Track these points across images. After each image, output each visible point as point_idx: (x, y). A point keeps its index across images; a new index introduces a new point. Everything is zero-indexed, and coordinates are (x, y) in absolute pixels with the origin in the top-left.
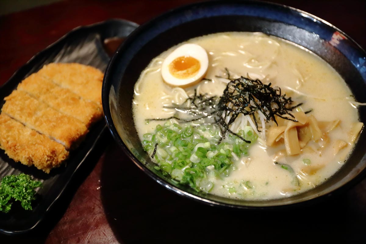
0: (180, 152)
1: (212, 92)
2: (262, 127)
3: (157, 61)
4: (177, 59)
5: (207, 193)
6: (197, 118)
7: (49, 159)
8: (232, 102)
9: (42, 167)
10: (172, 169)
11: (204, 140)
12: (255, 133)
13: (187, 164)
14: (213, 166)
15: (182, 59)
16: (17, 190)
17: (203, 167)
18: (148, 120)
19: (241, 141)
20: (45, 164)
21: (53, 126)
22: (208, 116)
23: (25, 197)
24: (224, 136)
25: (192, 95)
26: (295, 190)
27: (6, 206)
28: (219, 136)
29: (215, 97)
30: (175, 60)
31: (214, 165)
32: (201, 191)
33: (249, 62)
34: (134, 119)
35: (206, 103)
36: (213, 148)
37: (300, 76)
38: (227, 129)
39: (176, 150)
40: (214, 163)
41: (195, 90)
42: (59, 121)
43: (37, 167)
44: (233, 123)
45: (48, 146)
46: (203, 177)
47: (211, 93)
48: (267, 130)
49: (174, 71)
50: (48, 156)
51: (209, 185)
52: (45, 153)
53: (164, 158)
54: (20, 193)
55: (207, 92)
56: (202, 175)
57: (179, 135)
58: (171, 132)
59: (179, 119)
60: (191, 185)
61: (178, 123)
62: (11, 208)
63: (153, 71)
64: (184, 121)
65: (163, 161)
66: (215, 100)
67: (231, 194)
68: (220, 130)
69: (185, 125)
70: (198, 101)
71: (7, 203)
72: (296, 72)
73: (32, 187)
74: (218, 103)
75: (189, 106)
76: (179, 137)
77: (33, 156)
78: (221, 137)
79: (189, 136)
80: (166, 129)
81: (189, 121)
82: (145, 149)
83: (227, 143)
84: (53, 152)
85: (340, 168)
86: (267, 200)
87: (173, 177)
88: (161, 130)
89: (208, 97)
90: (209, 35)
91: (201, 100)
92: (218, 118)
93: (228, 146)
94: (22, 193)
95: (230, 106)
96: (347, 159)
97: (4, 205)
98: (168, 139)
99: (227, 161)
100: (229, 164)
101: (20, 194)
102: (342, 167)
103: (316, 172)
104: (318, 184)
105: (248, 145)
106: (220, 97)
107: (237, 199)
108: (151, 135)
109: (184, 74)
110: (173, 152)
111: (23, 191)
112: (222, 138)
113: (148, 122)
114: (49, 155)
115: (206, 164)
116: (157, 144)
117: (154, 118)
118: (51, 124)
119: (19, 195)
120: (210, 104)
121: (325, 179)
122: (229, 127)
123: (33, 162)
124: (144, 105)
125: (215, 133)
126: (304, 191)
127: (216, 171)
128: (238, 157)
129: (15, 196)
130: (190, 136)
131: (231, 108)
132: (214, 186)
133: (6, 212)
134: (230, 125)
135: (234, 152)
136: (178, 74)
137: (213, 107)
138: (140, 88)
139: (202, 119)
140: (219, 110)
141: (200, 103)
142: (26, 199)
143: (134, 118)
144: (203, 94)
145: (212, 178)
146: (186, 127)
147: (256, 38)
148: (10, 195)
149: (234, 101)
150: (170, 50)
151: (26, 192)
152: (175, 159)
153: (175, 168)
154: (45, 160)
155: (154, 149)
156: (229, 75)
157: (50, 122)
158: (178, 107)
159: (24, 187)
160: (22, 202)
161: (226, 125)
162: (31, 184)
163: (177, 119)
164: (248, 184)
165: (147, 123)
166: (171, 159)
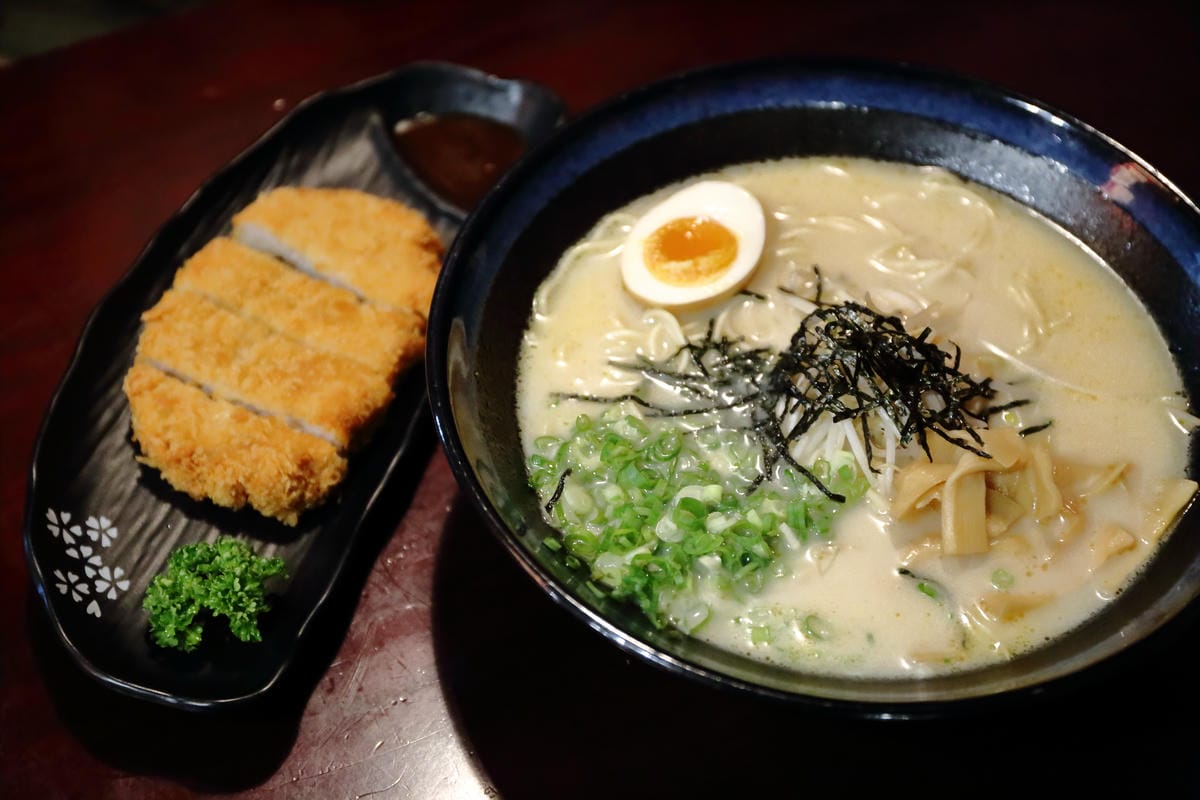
0: (629, 505)
1: (759, 336)
2: (884, 460)
3: (616, 224)
4: (674, 223)
5: (687, 633)
6: (701, 409)
7: (295, 483)
8: (808, 376)
9: (277, 509)
10: (598, 552)
11: (708, 475)
12: (862, 475)
13: (644, 542)
14: (718, 559)
15: (688, 224)
16: (216, 585)
17: (690, 556)
18: (558, 397)
19: (815, 491)
20: (286, 501)
21: (294, 388)
22: (735, 404)
23: (241, 605)
24: (770, 472)
25: (697, 338)
26: (947, 661)
27: (188, 632)
28: (756, 471)
29: (767, 350)
30: (664, 228)
31: (722, 557)
32: (670, 627)
33: (890, 255)
34: (519, 389)
35: (736, 365)
36: (729, 503)
37: (1038, 315)
38: (784, 452)
39: (619, 498)
40: (723, 550)
41: (712, 324)
42: (311, 373)
43: (259, 509)
44: (804, 435)
45: (288, 449)
46: (681, 587)
47: (755, 338)
48: (897, 469)
49: (658, 260)
50: (292, 477)
51: (697, 615)
52: (283, 467)
53: (582, 517)
54: (225, 592)
55: (745, 332)
56: (679, 580)
57: (639, 452)
58: (614, 440)
59: (647, 405)
60: (645, 604)
61: (639, 416)
62: (202, 638)
63: (597, 251)
64: (660, 413)
65: (576, 524)
66: (765, 360)
67: (755, 644)
68: (762, 454)
69: (661, 425)
70: (713, 358)
71: (189, 622)
72: (1024, 300)
73: (256, 574)
74: (771, 369)
75: (685, 370)
76: (635, 459)
77: (248, 480)
78: (761, 472)
79: (666, 459)
80: (603, 428)
81: (676, 414)
82: (532, 483)
83: (774, 495)
84: (305, 464)
85: (1096, 611)
86: (857, 677)
87: (596, 575)
88: (589, 431)
89: (746, 347)
90: (786, 161)
91: (724, 354)
92: (762, 415)
93: (773, 501)
94: (230, 592)
95: (801, 385)
96: (1125, 587)
97: (182, 628)
98: (602, 459)
99: (760, 549)
100: (767, 556)
101: (227, 597)
102: (1104, 610)
103: (1022, 615)
104: (1020, 650)
105: (835, 508)
106: (781, 354)
107: (768, 662)
108: (556, 443)
109: (686, 272)
110: (608, 500)
111: (233, 588)
112: (763, 477)
113: (557, 404)
114: (293, 473)
115: (699, 550)
116: (568, 472)
117: (575, 392)
118: (288, 383)
119: (224, 600)
120: (748, 370)
121: (1047, 639)
122: (790, 445)
123: (247, 496)
124: (554, 351)
125: (746, 458)
126: (974, 667)
127: (724, 572)
128: (798, 538)
129: (211, 602)
130: (670, 458)
131: (802, 390)
132: (711, 616)
133: (189, 651)
134: (792, 441)
135: (787, 523)
136: (668, 271)
137: (753, 381)
138: (549, 298)
139: (715, 412)
140: (771, 392)
141: (716, 365)
142: (243, 610)
143: (518, 383)
144: (732, 336)
145: (710, 594)
146: (663, 429)
147: (926, 184)
148: (198, 602)
149: (813, 372)
150: (660, 193)
151: (242, 590)
152: (611, 524)
153: (606, 551)
154: (284, 488)
155: (556, 485)
156: (819, 288)
157: (284, 375)
158: (653, 369)
159: (235, 576)
160: (233, 620)
161: (781, 438)
162: (255, 566)
163: (641, 402)
164: (811, 623)
165: (554, 406)
166: (602, 521)
